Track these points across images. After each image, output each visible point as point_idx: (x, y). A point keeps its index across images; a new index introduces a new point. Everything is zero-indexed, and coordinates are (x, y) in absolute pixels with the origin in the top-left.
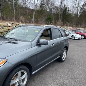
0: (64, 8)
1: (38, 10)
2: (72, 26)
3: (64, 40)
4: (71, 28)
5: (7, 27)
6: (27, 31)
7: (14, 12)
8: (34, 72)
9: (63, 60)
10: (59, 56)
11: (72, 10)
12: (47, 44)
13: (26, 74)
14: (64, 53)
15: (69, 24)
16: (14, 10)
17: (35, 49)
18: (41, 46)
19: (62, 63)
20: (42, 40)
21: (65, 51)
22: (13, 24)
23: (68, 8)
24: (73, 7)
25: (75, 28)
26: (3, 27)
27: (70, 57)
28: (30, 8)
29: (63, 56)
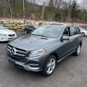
0: (73, 3)
1: (47, 7)
2: (81, 23)
3: (79, 37)
4: (81, 24)
5: (20, 24)
6: (51, 29)
7: (24, 9)
8: (59, 61)
9: (78, 54)
10: (75, 51)
11: (81, 6)
12: (69, 40)
13: (54, 61)
14: (79, 48)
15: (79, 20)
16: (24, 7)
17: (59, 44)
18: (63, 42)
19: (77, 57)
20: (65, 37)
21: (79, 46)
22: (25, 21)
23: (77, 3)
24: (83, 3)
25: (84, 25)
26: (16, 24)
27: (83, 52)
28: (39, 4)
29: (78, 51)
